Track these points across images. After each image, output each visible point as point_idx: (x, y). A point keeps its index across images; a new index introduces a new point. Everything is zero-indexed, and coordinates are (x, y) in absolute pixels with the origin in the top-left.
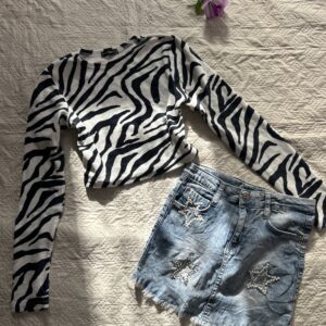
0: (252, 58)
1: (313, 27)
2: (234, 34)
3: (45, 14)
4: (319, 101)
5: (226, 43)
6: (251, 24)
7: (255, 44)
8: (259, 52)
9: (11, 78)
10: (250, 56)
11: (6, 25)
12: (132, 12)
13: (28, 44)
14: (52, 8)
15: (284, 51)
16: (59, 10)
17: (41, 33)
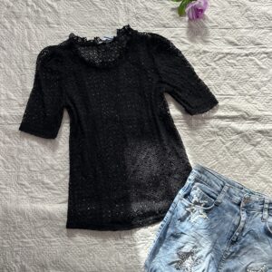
0: (229, 56)
2: (214, 33)
3: (42, 15)
5: (206, 42)
6: (228, 25)
7: (231, 43)
8: (235, 50)
9: (13, 73)
10: (227, 54)
11: (8, 25)
12: (121, 12)
13: (28, 43)
14: (49, 9)
15: (257, 50)
16: (55, 11)
17: (39, 32)
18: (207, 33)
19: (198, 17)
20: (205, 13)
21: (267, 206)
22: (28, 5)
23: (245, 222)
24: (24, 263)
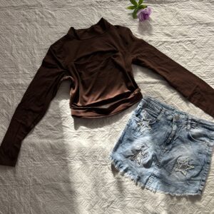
0: (166, 43)
1: (201, 24)
2: (156, 29)
3: (45, 20)
4: (205, 67)
5: (151, 35)
6: (165, 23)
7: (167, 35)
8: (170, 39)
9: (27, 57)
10: (165, 42)
11: (23, 26)
14: (50, 16)
15: (184, 39)
16: (54, 17)
17: (43, 30)
18: (151, 29)
19: (145, 19)
20: (150, 16)
21: (190, 121)
22: (36, 14)
23: (176, 131)
24: (35, 177)
